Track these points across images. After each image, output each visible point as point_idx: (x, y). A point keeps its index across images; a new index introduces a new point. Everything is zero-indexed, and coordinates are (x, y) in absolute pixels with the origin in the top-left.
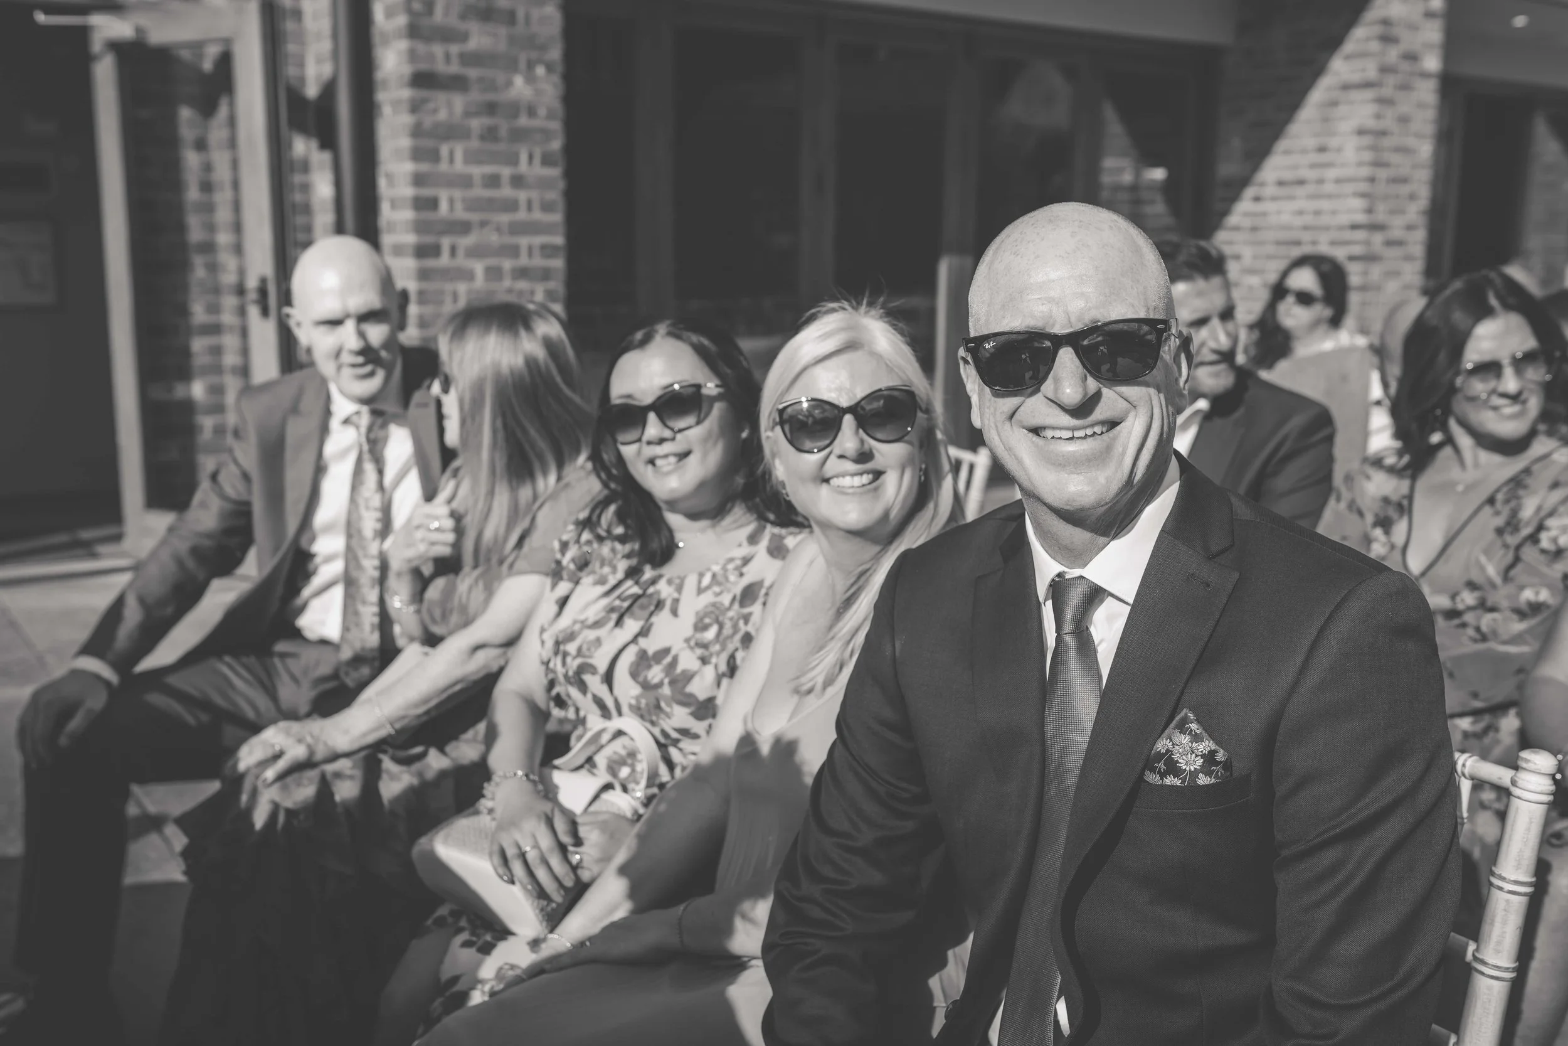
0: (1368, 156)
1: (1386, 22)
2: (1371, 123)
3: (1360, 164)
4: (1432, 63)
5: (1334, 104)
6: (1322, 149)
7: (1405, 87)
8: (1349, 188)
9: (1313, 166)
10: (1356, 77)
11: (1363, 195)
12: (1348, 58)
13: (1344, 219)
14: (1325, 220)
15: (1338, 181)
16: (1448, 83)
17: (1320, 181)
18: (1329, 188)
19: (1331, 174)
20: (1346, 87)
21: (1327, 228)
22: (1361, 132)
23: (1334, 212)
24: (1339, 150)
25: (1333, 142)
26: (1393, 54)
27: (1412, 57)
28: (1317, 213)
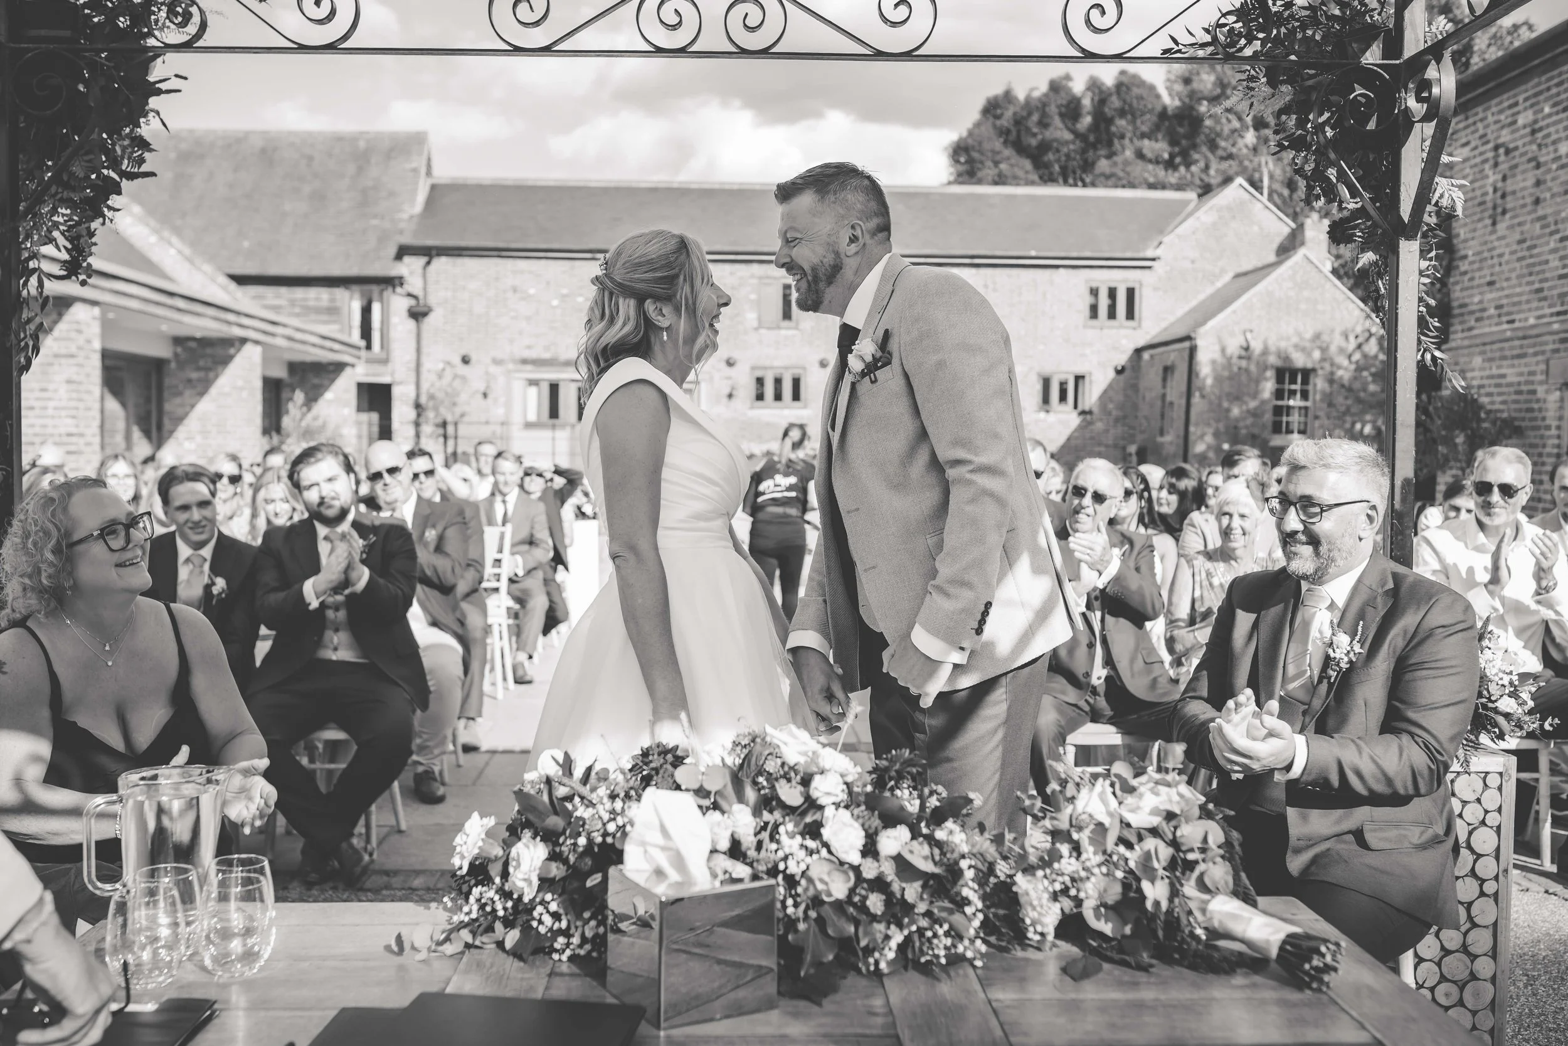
0: (74, 395)
1: (78, 323)
2: (75, 377)
3: (70, 399)
4: (97, 345)
5: (51, 364)
6: (44, 390)
7: (87, 358)
8: (63, 413)
9: (38, 399)
10: (63, 351)
11: (74, 417)
12: (56, 339)
13: (63, 430)
14: (50, 430)
15: (56, 408)
16: (106, 355)
17: (45, 408)
18: (50, 412)
19: (51, 404)
20: (56, 356)
21: (52, 435)
22: (69, 382)
23: (55, 426)
24: (56, 391)
25: (51, 387)
26: (81, 340)
27: (89, 341)
28: (44, 426)
